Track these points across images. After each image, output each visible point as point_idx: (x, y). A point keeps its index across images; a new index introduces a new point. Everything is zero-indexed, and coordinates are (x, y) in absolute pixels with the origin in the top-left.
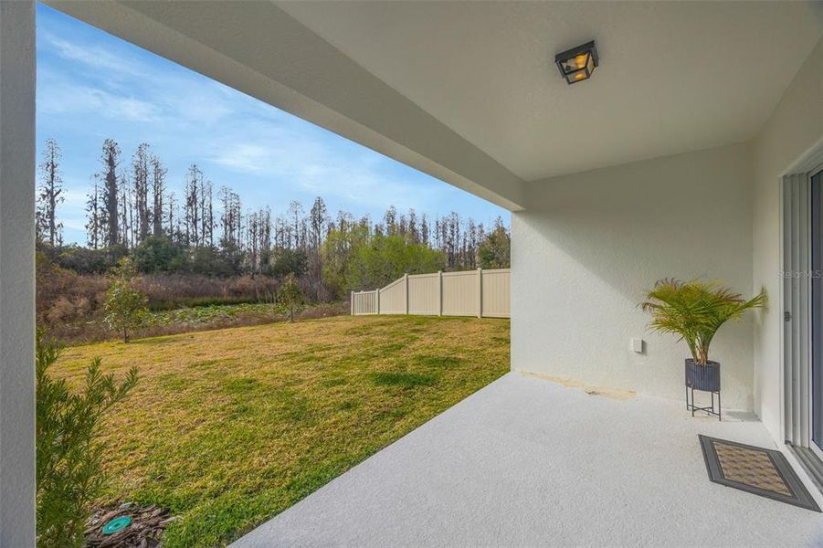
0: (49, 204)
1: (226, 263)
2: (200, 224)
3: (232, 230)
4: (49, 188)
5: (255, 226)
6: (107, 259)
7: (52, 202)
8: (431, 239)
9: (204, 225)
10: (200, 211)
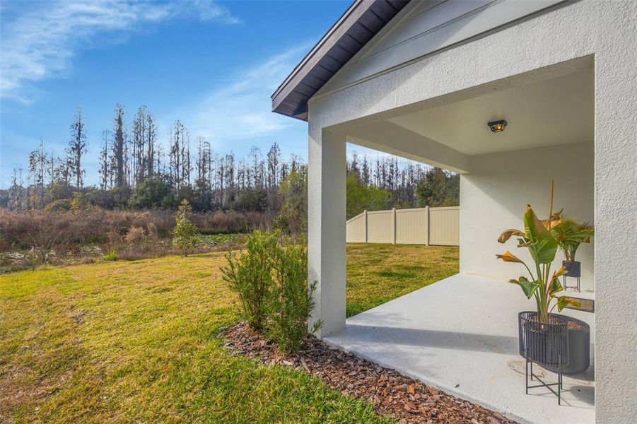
0: (77, 155)
1: (201, 201)
2: (180, 168)
3: (204, 172)
4: (77, 143)
5: (222, 169)
6: (116, 197)
7: (79, 154)
8: (372, 178)
9: (184, 168)
10: (181, 157)
